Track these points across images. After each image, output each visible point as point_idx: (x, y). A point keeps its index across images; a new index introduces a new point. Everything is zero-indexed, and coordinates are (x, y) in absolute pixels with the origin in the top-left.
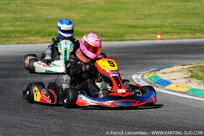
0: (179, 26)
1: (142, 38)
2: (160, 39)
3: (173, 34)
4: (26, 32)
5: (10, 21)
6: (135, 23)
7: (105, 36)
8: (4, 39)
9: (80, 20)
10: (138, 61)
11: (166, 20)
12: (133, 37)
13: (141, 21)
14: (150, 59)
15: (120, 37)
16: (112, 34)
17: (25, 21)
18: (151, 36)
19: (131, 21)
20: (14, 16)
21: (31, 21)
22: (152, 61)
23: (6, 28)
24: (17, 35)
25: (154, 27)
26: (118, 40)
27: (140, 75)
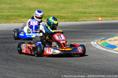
0: (111, 13)
1: (89, 19)
2: (101, 20)
3: (108, 17)
4: (19, 16)
5: (8, 9)
6: (84, 10)
7: (67, 18)
8: (6, 20)
9: (50, 9)
10: (92, 34)
11: (102, 9)
12: (84, 19)
14: (99, 32)
17: (17, 9)
18: (95, 18)
19: (81, 9)
20: (9, 6)
21: (20, 9)
22: (100, 33)
23: (6, 13)
24: (13, 18)
25: (96, 13)
26: (75, 21)
27: (96, 42)
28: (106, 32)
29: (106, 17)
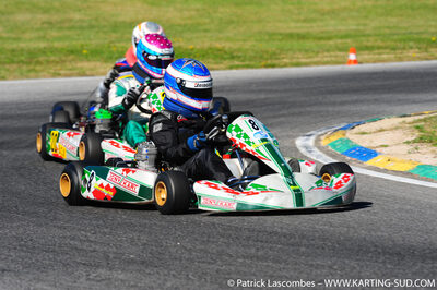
0: (398, 34)
1: (315, 59)
2: (355, 62)
3: (381, 51)
4: (72, 52)
5: (38, 30)
6: (302, 28)
7: (238, 57)
8: (25, 68)
9: (185, 25)
10: (308, 109)
11: (368, 22)
12: (298, 58)
13: (314, 25)
14: (334, 104)
15: (271, 58)
16: (253, 54)
17: (70, 28)
18: (336, 56)
19: (292, 25)
20: (45, 17)
21: (82, 28)
22: (337, 109)
23: (29, 43)
24: (53, 58)
25: (341, 38)
26: (266, 66)
27: (312, 139)
28: (362, 102)
29: (376, 51)
